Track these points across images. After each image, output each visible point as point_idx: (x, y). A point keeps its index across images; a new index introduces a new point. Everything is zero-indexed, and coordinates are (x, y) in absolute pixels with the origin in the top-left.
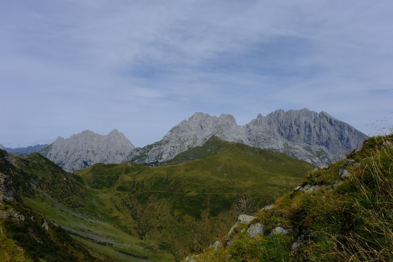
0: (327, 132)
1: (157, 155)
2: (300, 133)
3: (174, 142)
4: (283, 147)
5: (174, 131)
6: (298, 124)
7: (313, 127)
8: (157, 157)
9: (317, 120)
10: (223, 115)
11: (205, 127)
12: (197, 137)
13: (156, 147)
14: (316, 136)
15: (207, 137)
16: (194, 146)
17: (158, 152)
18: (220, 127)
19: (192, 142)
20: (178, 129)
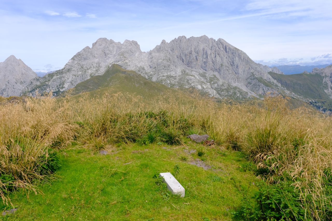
0: (221, 60)
1: (58, 84)
2: (198, 60)
3: (76, 70)
4: (180, 74)
5: (75, 58)
6: (197, 51)
7: (210, 54)
8: (59, 86)
9: (214, 48)
10: (127, 41)
11: (108, 54)
12: (100, 65)
13: (57, 75)
14: (211, 63)
15: (110, 64)
16: (97, 74)
17: (59, 81)
18: (122, 54)
19: (94, 70)
20: (80, 56)
